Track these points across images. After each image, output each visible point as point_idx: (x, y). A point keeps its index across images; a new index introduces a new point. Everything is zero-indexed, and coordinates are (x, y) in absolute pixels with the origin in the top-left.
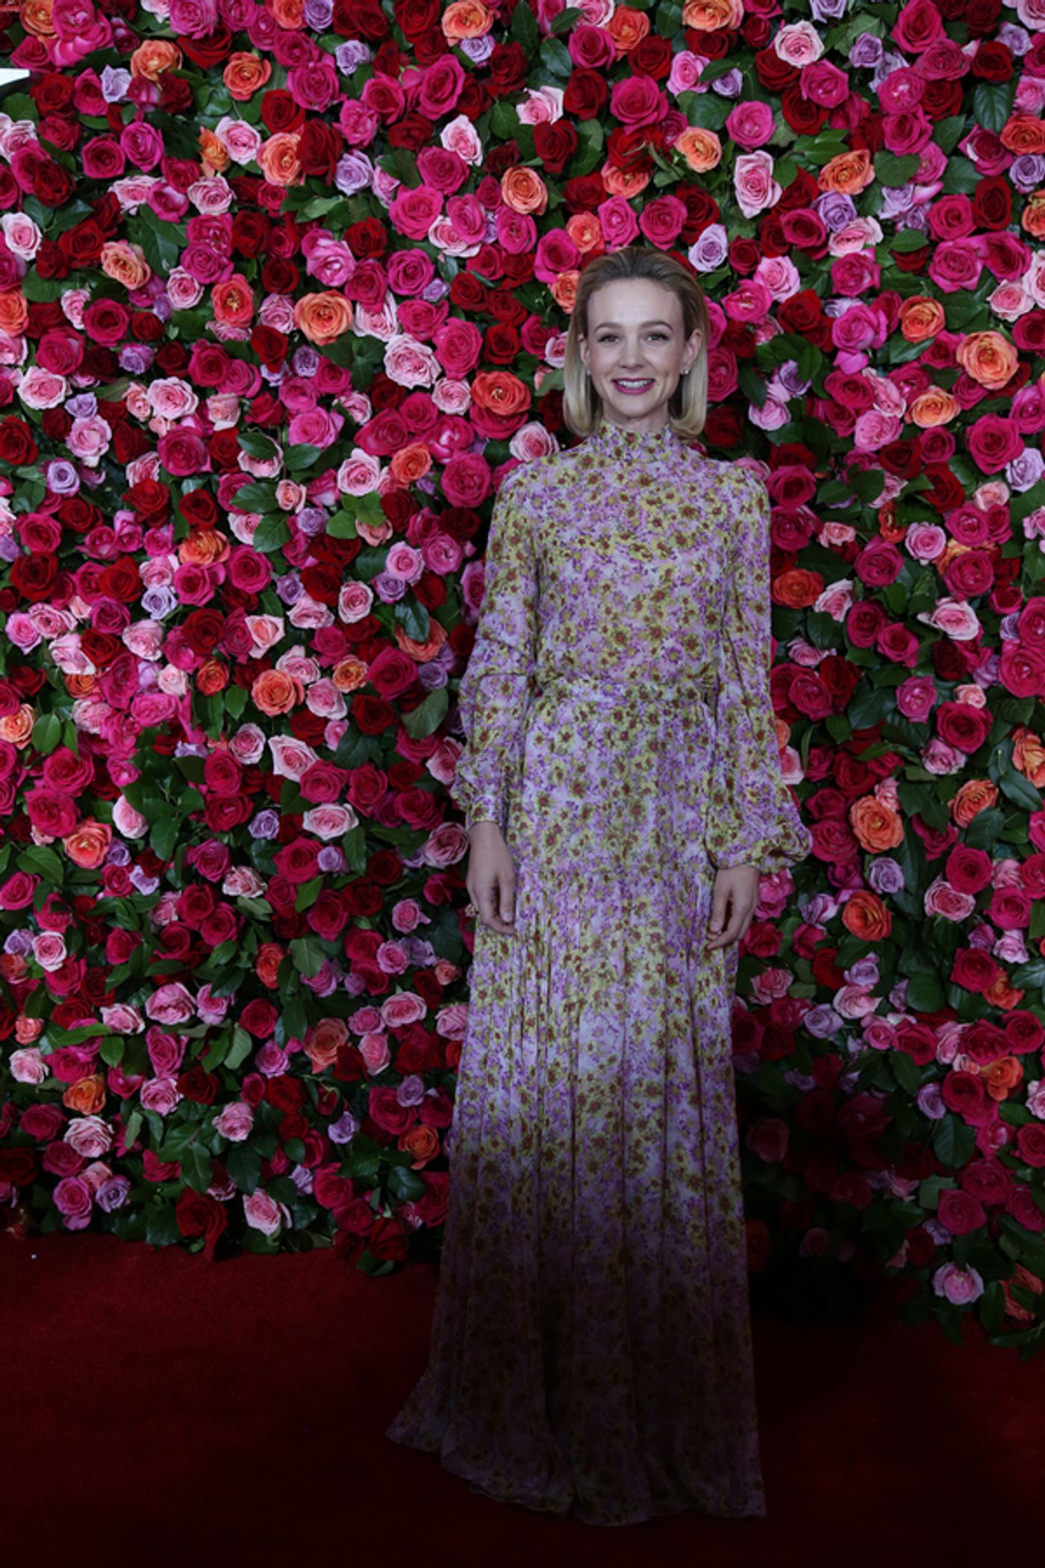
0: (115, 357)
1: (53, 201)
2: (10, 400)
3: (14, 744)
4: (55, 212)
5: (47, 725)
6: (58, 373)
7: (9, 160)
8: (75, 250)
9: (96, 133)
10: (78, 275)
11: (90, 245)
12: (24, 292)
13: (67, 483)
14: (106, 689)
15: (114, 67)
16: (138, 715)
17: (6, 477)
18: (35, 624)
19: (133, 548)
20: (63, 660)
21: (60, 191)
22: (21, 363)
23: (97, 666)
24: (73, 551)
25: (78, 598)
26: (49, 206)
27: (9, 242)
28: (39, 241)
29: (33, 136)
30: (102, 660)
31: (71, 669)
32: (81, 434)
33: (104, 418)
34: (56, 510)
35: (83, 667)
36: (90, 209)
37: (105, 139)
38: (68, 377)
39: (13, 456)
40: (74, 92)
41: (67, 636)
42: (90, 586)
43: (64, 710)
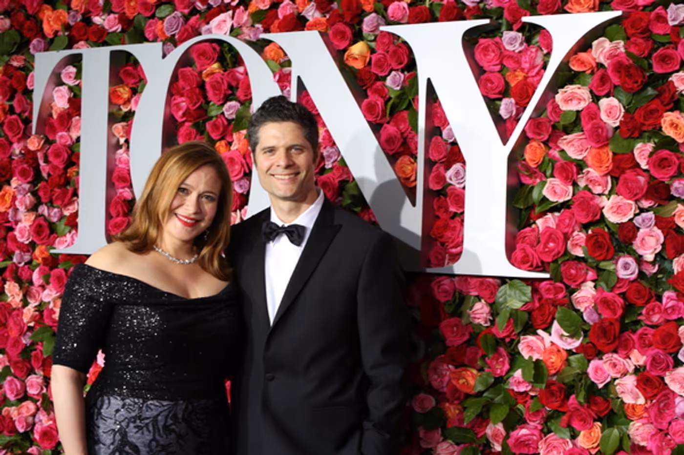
0: (668, 187)
1: (632, 89)
2: (598, 217)
3: (588, 449)
4: (634, 95)
5: (609, 437)
6: (630, 199)
7: (606, 65)
8: (645, 120)
9: (663, 44)
10: (646, 134)
11: (656, 115)
12: (610, 147)
13: (629, 272)
14: (652, 414)
15: (676, 4)
16: (674, 434)
17: (592, 268)
18: (606, 367)
19: (674, 317)
20: (622, 392)
21: (637, 82)
22: (607, 192)
23: (646, 399)
24: (634, 319)
25: (636, 351)
26: (630, 92)
27: (603, 116)
28: (622, 114)
29: (623, 50)
30: (651, 395)
31: (628, 400)
32: (643, 239)
33: (659, 228)
34: (623, 290)
35: (637, 398)
36: (656, 92)
37: (668, 48)
38: (636, 201)
39: (598, 254)
40: (650, 21)
41: (626, 377)
42: (645, 344)
43: (623, 427)
